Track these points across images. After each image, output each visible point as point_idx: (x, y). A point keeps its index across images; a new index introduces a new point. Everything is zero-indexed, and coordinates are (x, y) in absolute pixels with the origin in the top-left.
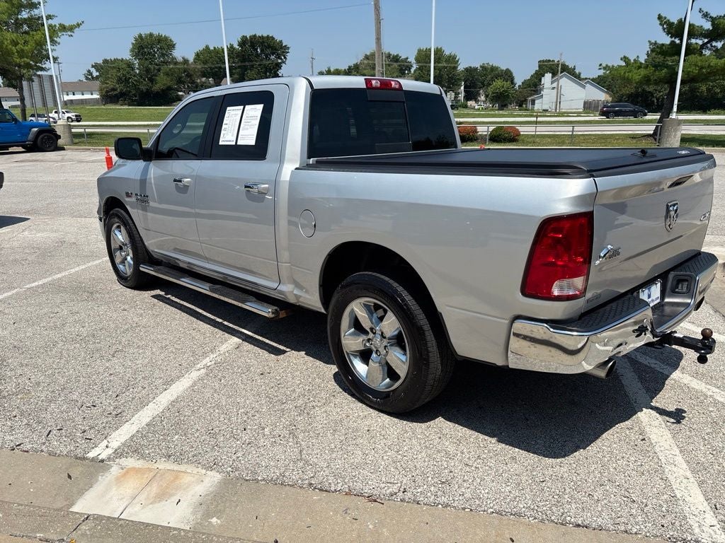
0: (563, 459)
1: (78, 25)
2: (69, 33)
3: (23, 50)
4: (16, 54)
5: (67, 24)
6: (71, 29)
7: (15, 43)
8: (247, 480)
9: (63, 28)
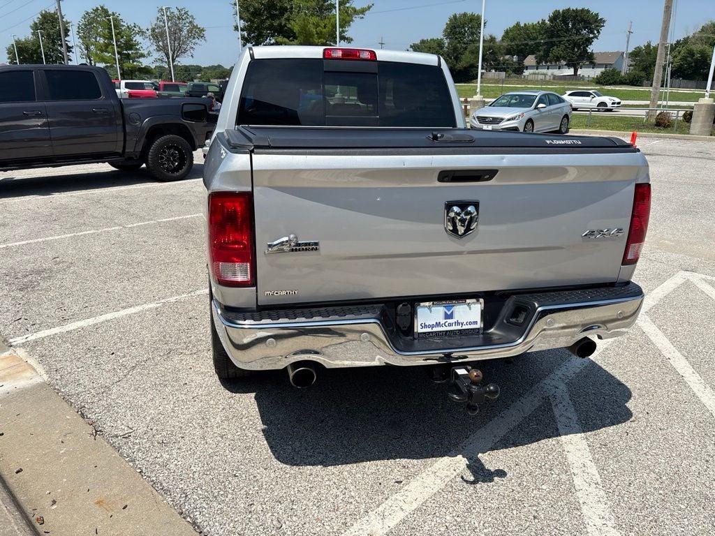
0: (288, 466)
1: (369, 8)
2: (361, 16)
3: (321, 32)
4: (316, 36)
5: (358, 8)
6: (363, 11)
7: (317, 26)
8: (55, 389)
9: (355, 11)
